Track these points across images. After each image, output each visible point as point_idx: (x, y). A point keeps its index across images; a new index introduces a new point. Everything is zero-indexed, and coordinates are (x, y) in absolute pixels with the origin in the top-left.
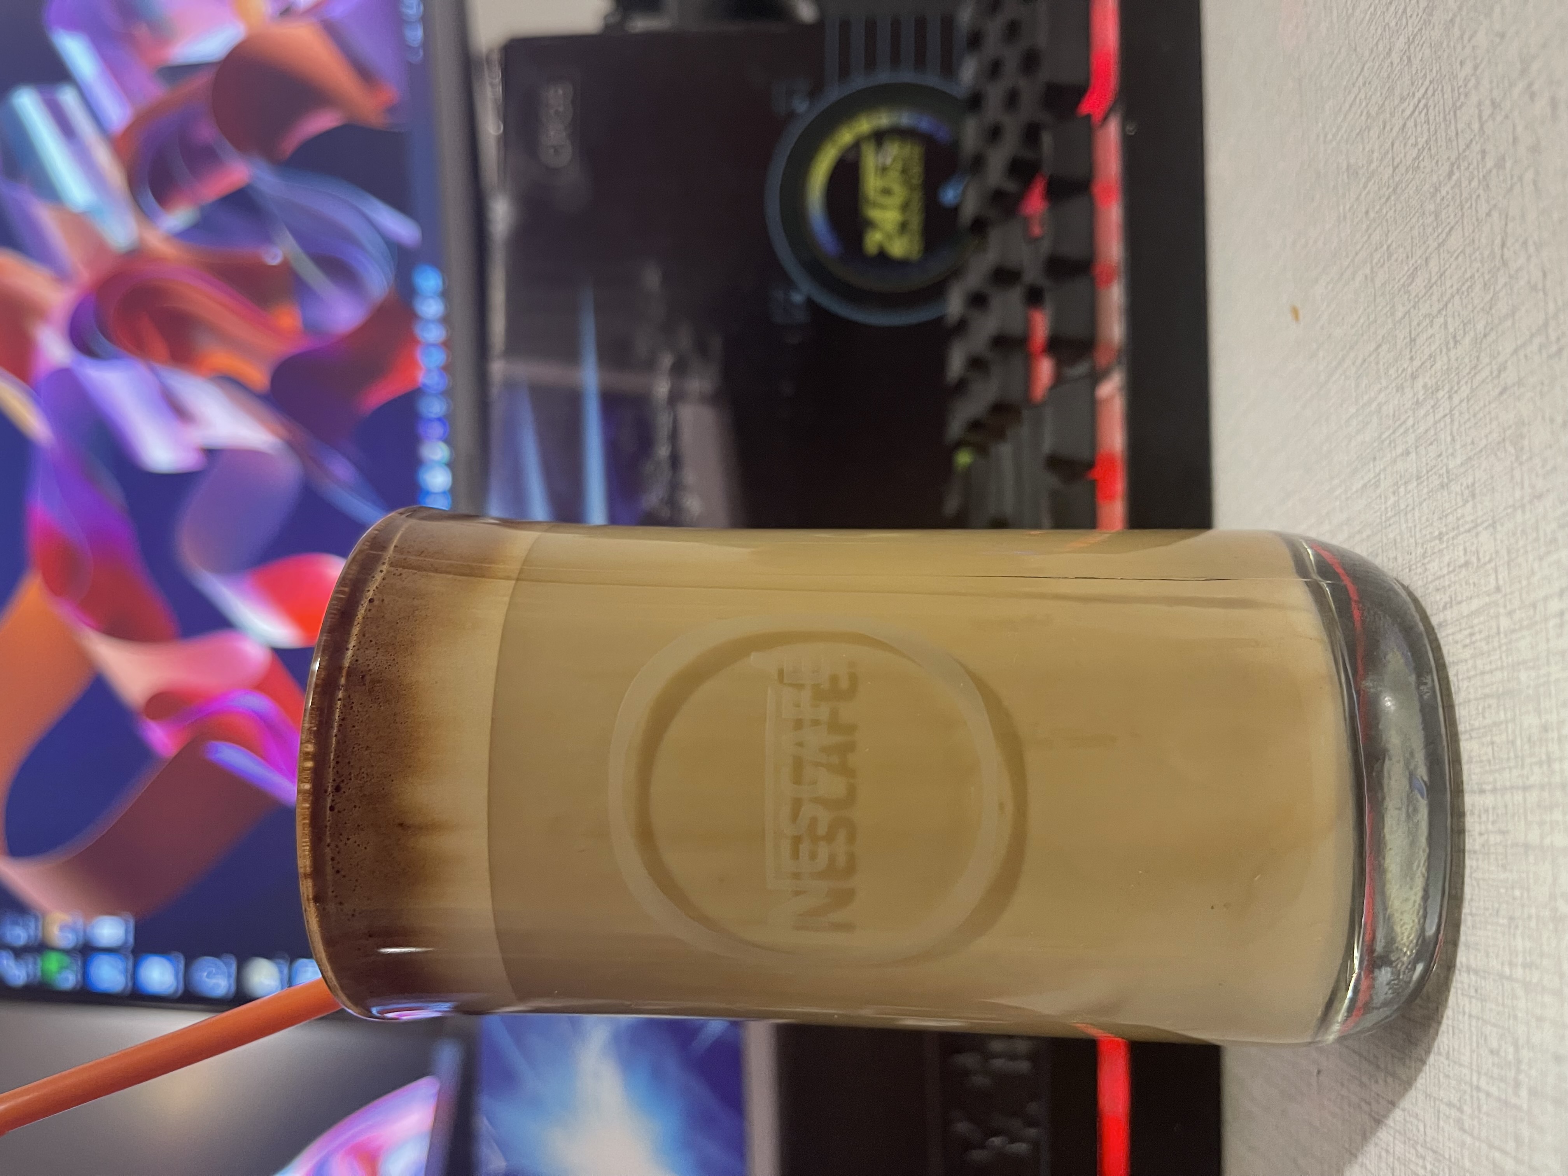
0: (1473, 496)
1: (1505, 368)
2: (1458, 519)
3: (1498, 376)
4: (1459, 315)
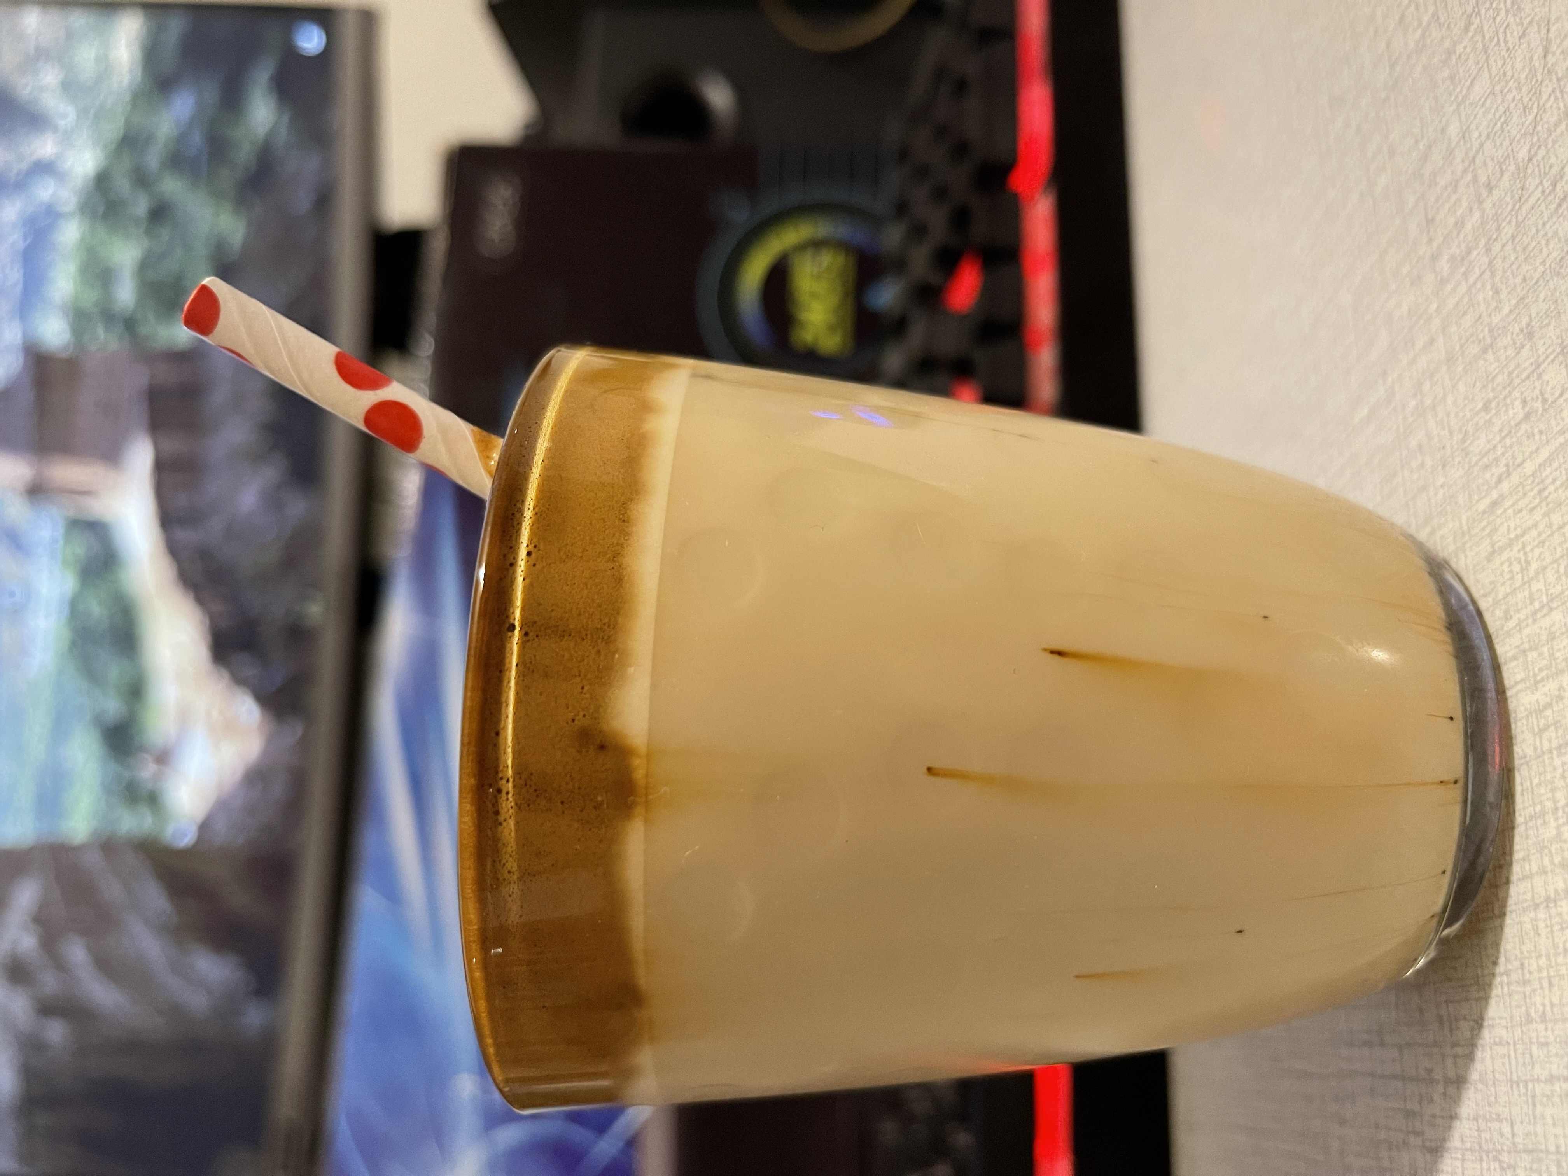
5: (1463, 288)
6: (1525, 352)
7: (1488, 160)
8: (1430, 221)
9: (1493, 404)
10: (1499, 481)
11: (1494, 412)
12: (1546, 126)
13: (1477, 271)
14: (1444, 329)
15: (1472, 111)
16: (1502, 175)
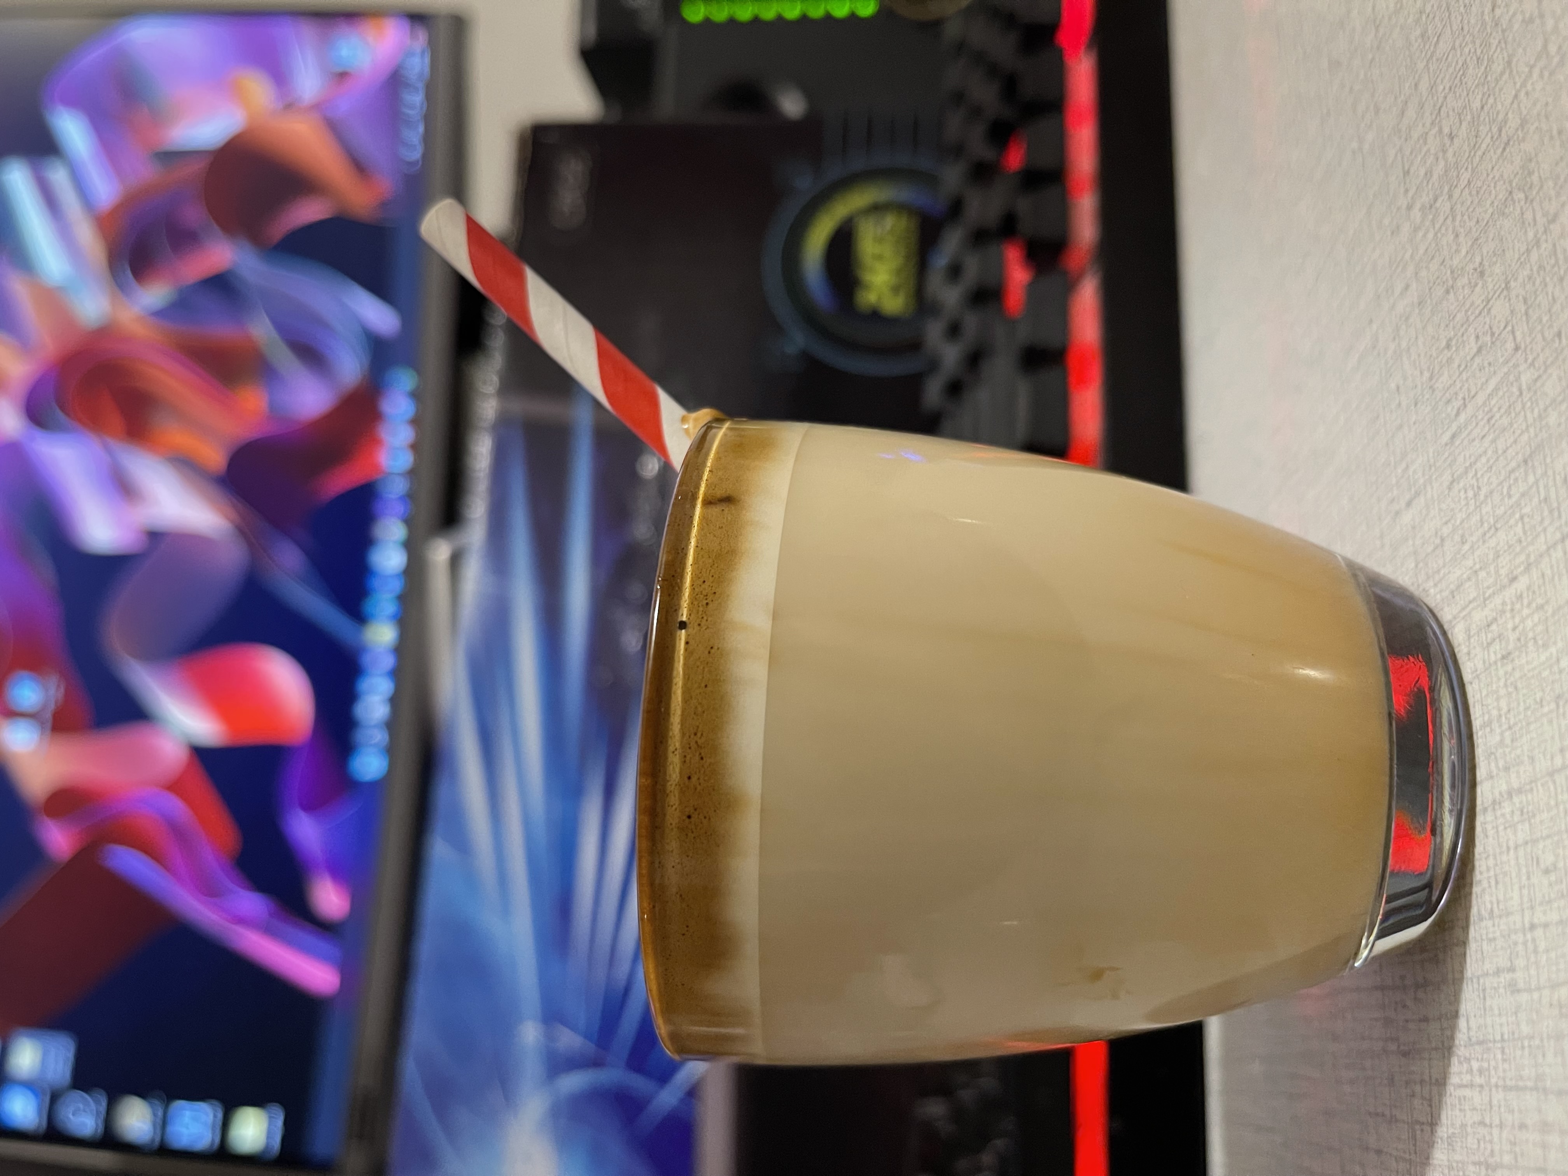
0: (1482, 274)
1: (1506, 123)
2: (1467, 311)
3: (1500, 135)
4: (1454, 110)
5: (1430, 235)
6: (1478, 289)
7: (1451, 113)
8: (1406, 173)
9: (1454, 342)
10: (1458, 414)
11: (1454, 349)
12: (1494, 77)
13: (1441, 219)
14: (1416, 274)
15: (1438, 68)
16: (1461, 124)
